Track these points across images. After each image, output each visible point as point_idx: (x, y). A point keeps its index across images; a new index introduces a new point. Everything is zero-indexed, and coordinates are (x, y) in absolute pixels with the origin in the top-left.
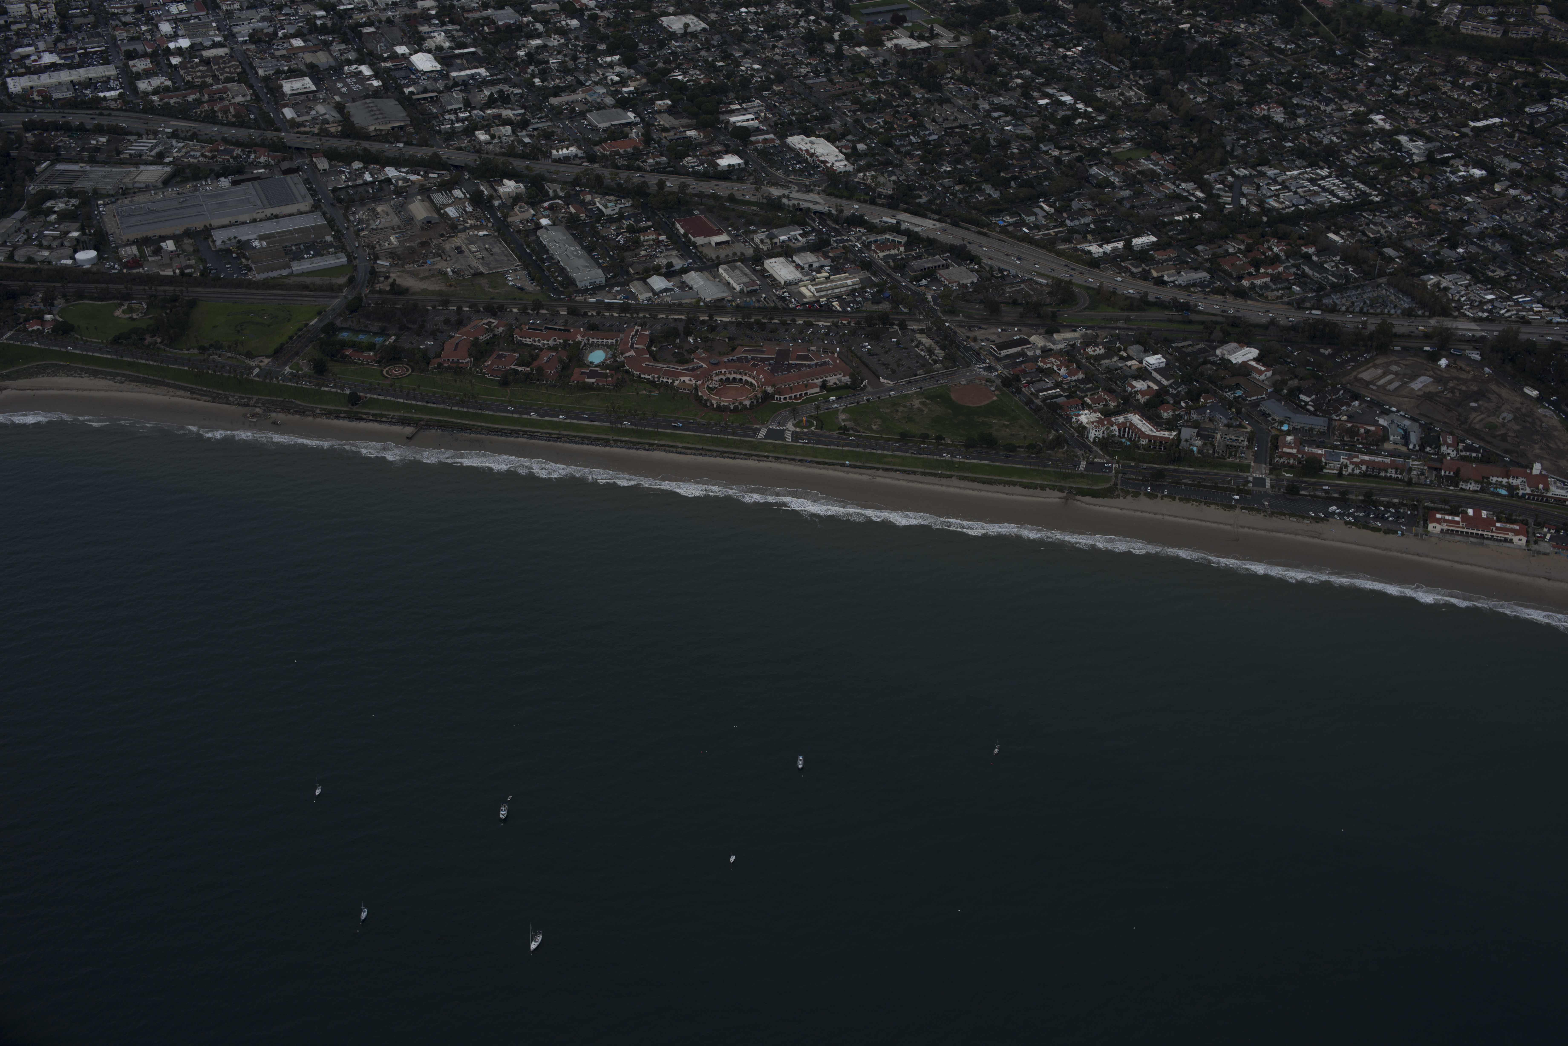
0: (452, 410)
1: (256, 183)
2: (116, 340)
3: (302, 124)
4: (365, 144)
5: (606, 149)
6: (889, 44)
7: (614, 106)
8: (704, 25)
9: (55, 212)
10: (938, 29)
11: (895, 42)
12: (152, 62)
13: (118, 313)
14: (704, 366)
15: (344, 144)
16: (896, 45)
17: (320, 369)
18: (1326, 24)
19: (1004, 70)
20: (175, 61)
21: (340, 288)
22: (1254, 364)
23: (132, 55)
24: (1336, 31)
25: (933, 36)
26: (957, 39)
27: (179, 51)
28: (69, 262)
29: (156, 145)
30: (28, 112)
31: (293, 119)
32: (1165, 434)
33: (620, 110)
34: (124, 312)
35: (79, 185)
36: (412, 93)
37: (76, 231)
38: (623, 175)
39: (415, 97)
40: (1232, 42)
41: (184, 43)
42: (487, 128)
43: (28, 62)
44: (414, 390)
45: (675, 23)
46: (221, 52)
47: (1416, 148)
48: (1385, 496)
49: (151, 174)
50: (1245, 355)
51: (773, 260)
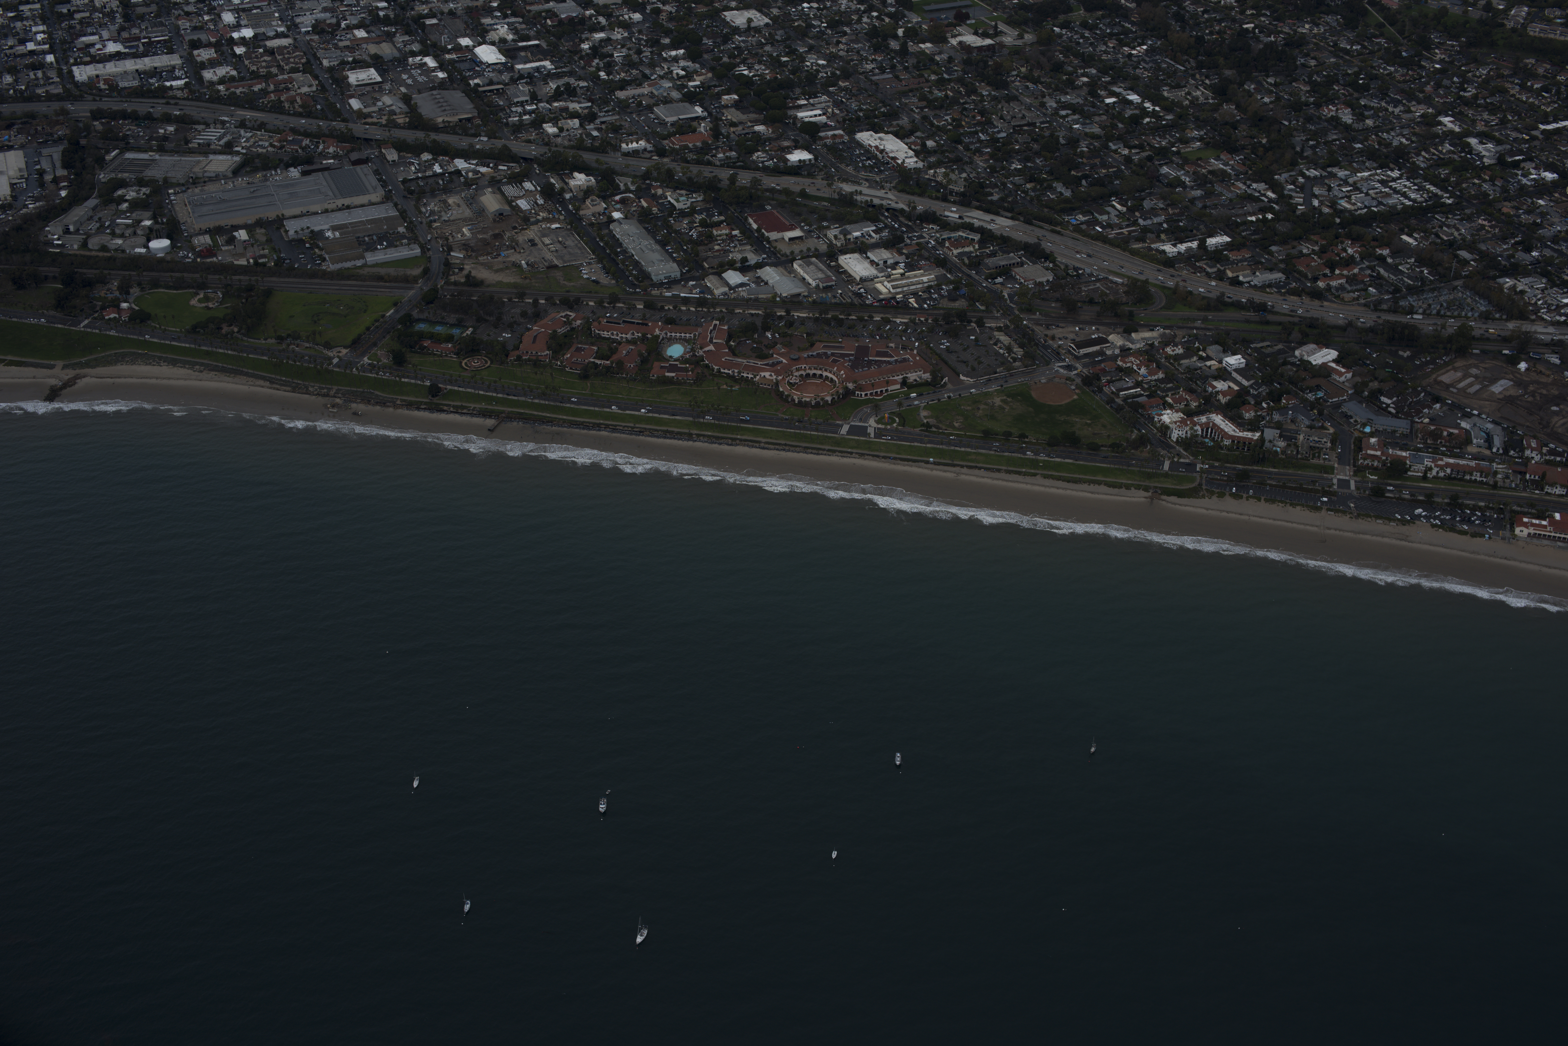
0: (533, 403)
1: (326, 173)
2: (194, 329)
3: (369, 115)
4: (433, 136)
5: (676, 142)
6: (954, 42)
7: (681, 101)
8: (767, 20)
9: (126, 201)
10: (1002, 27)
11: (959, 39)
12: (216, 52)
13: (194, 302)
14: (784, 361)
15: (410, 136)
16: (960, 43)
17: (399, 360)
18: (1391, 25)
19: (1070, 69)
20: (239, 50)
21: (415, 280)
22: (1333, 365)
23: (196, 45)
24: (1402, 33)
25: (997, 33)
26: (1021, 37)
27: (243, 41)
28: (143, 250)
29: (224, 135)
30: (95, 100)
31: (360, 109)
32: (1249, 435)
33: (687, 105)
34: (200, 301)
35: (149, 173)
36: (477, 85)
37: (149, 219)
38: (695, 169)
39: (481, 89)
40: (1297, 42)
41: (248, 33)
42: (555, 121)
43: (92, 51)
44: (495, 382)
45: (738, 18)
46: (285, 42)
47: (1486, 151)
48: (1471, 499)
49: (221, 163)
50: (1324, 356)
51: (848, 256)
